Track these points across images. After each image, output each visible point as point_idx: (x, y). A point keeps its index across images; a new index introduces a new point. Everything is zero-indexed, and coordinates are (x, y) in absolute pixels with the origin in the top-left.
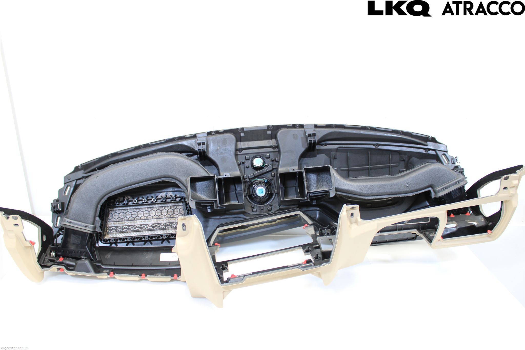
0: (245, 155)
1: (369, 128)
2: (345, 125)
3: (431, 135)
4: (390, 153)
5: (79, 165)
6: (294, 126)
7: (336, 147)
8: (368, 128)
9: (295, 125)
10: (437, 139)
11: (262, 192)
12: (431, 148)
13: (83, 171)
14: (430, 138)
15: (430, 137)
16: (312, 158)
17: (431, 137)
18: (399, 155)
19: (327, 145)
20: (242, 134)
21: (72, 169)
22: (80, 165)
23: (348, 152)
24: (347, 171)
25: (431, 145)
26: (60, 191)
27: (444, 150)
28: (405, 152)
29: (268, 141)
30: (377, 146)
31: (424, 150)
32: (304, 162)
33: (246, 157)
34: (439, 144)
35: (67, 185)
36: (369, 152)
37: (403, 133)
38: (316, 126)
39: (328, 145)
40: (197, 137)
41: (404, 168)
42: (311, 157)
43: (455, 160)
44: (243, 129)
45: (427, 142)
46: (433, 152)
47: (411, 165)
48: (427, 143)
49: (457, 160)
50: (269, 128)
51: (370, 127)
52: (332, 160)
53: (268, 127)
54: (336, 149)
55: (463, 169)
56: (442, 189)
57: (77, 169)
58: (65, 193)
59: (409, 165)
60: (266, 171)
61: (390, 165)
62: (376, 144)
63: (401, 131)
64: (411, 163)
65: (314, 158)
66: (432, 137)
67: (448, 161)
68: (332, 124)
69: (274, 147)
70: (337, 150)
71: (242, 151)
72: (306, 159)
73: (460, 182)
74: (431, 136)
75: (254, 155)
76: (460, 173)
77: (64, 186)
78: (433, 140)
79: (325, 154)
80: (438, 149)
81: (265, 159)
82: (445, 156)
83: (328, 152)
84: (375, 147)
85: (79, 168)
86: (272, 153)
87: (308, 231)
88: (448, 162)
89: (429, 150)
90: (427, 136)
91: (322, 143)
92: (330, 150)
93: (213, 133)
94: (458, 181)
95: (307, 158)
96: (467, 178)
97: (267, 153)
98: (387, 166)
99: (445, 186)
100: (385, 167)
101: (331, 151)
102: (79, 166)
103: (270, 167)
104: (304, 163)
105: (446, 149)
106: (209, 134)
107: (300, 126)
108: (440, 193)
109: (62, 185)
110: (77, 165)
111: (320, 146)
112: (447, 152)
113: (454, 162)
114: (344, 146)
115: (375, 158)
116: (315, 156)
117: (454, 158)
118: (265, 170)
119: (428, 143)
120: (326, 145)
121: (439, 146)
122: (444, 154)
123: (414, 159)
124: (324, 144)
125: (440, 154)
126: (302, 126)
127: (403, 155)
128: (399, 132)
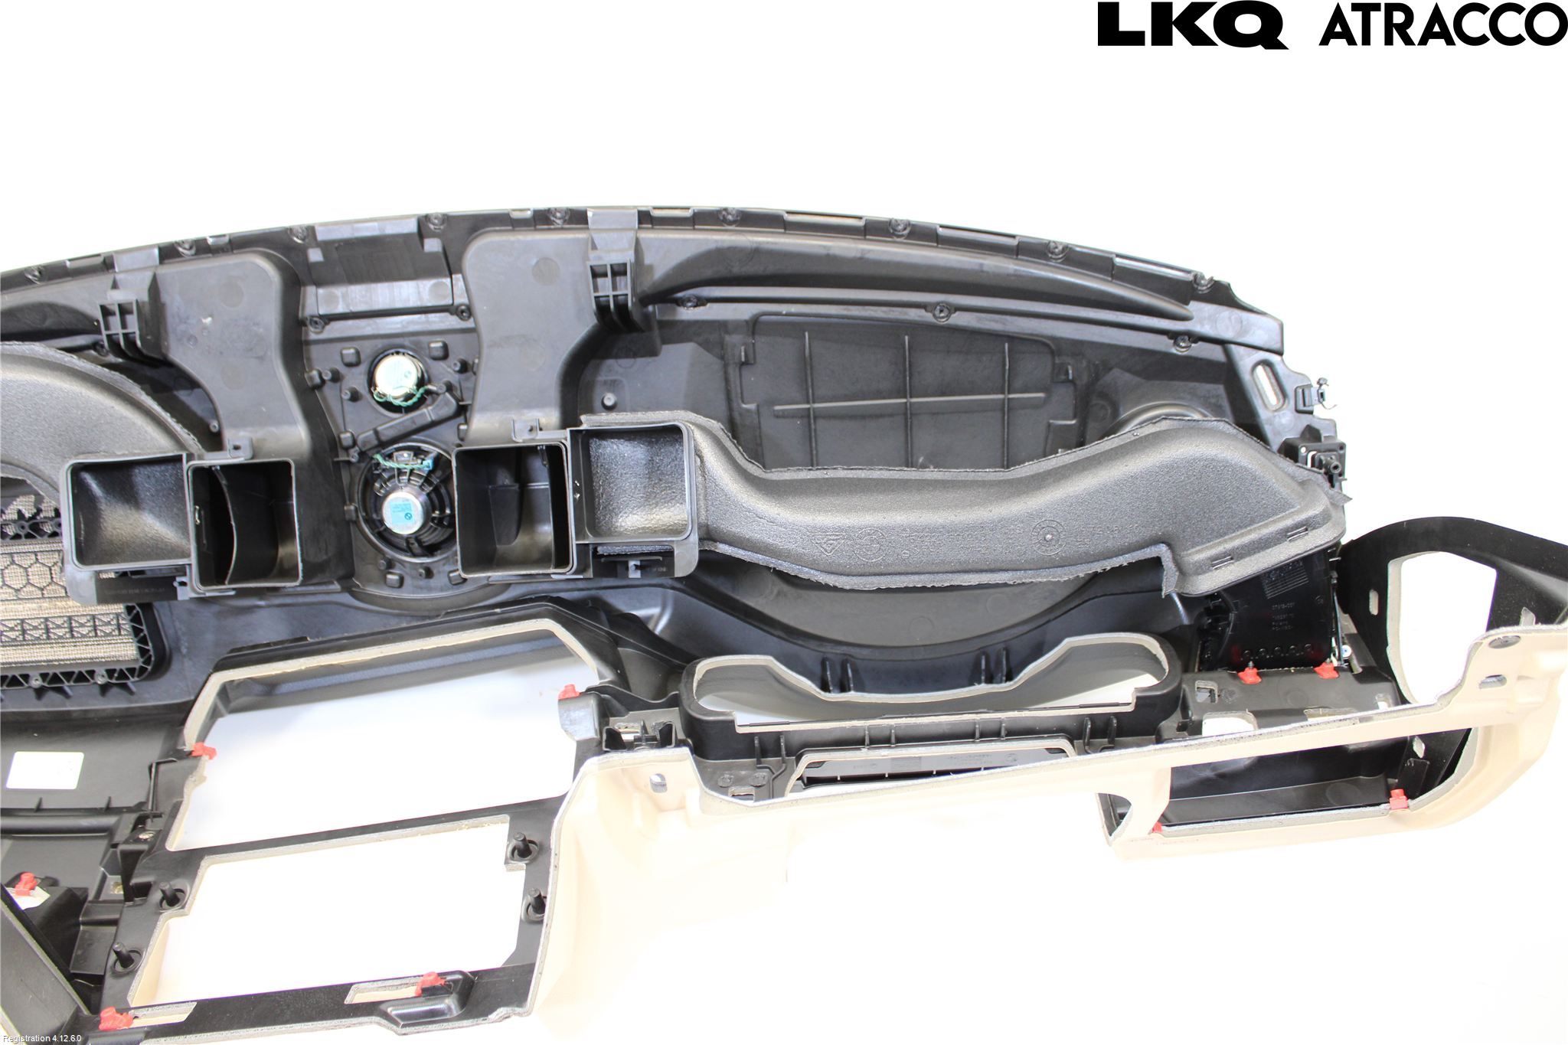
0: (339, 346)
1: (905, 229)
2: (788, 212)
3: (1211, 270)
4: (1007, 345)
6: (542, 219)
7: (745, 312)
8: (900, 228)
9: (549, 211)
10: (1240, 293)
11: (408, 516)
12: (1206, 330)
14: (1203, 282)
15: (1203, 278)
16: (640, 361)
17: (1211, 279)
18: (1049, 357)
19: (704, 304)
20: (315, 256)
23: (807, 334)
24: (802, 417)
25: (1205, 318)
27: (1267, 346)
28: (1078, 347)
29: (435, 285)
30: (942, 315)
31: (1170, 338)
32: (602, 377)
33: (342, 355)
34: (1245, 315)
36: (907, 338)
37: (1073, 258)
38: (645, 218)
39: (709, 305)
40: (117, 270)
41: (1070, 413)
42: (635, 355)
43: (1315, 397)
44: (311, 230)
45: (1187, 303)
46: (1215, 353)
47: (1102, 402)
48: (1188, 307)
49: (1322, 395)
50: (432, 227)
51: (908, 224)
52: (733, 372)
53: (423, 221)
54: (747, 322)
55: (1342, 447)
56: (1215, 562)
59: (1094, 402)
60: (429, 419)
61: (1004, 399)
62: (938, 304)
63: (1060, 248)
64: (1104, 395)
65: (650, 359)
66: (1216, 278)
67: (1281, 397)
68: (726, 209)
69: (463, 312)
70: (754, 326)
71: (328, 327)
72: (610, 362)
73: (1306, 530)
74: (1207, 277)
75: (380, 344)
76: (1319, 473)
78: (1221, 295)
79: (700, 344)
80: (1240, 340)
81: (429, 361)
82: (1268, 369)
83: (710, 335)
84: (934, 315)
86: (459, 337)
87: (571, 721)
88: (1282, 401)
89: (1195, 342)
90: (1190, 277)
91: (680, 295)
92: (722, 326)
94: (1297, 526)
95: (617, 357)
96: (1351, 499)
97: (434, 338)
98: (992, 400)
99: (1229, 546)
100: (984, 407)
101: (727, 332)
103: (447, 403)
104: (605, 383)
105: (1278, 339)
106: (169, 253)
107: (570, 218)
108: (1200, 577)
111: (674, 305)
112: (1280, 353)
113: (1304, 405)
114: (784, 308)
115: (933, 366)
116: (653, 352)
117: (1310, 386)
118: (428, 413)
119: (1194, 307)
120: (701, 302)
121: (1244, 323)
122: (1267, 364)
123: (1119, 377)
124: (689, 300)
125: (1245, 360)
126: (577, 218)
127: (1069, 360)
128: (1052, 253)
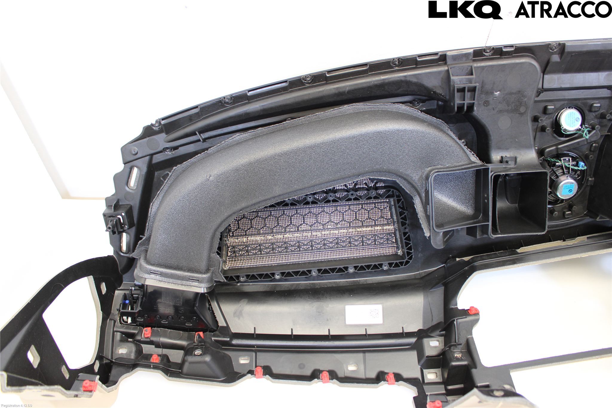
0: (544, 104)
5: (154, 123)
11: (571, 191)
13: (163, 135)
20: (555, 58)
21: (138, 132)
22: (157, 122)
26: (117, 178)
33: (546, 108)
35: (129, 165)
40: (448, 63)
57: (148, 132)
58: (127, 183)
71: (542, 94)
75: (566, 103)
77: (124, 167)
85: (154, 128)
86: (607, 101)
93: (487, 53)
97: (595, 101)
102: (152, 125)
103: (597, 134)
106: (477, 53)
109: (120, 167)
110: (149, 124)
